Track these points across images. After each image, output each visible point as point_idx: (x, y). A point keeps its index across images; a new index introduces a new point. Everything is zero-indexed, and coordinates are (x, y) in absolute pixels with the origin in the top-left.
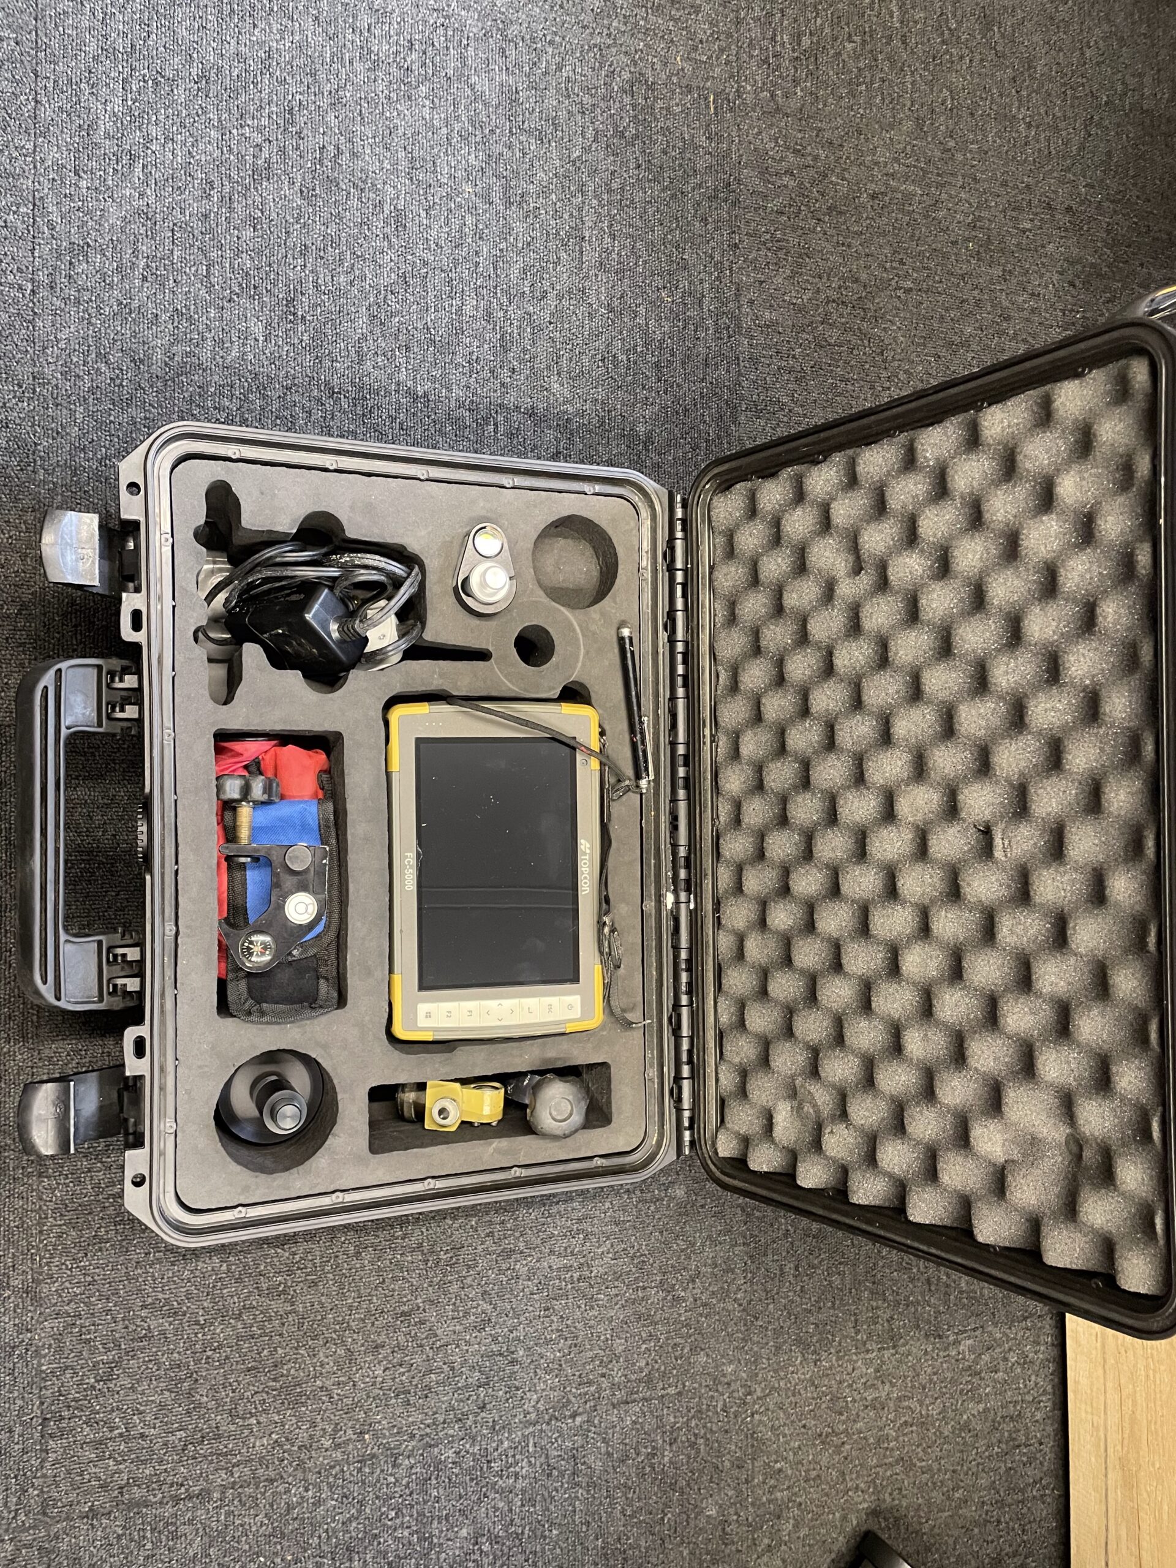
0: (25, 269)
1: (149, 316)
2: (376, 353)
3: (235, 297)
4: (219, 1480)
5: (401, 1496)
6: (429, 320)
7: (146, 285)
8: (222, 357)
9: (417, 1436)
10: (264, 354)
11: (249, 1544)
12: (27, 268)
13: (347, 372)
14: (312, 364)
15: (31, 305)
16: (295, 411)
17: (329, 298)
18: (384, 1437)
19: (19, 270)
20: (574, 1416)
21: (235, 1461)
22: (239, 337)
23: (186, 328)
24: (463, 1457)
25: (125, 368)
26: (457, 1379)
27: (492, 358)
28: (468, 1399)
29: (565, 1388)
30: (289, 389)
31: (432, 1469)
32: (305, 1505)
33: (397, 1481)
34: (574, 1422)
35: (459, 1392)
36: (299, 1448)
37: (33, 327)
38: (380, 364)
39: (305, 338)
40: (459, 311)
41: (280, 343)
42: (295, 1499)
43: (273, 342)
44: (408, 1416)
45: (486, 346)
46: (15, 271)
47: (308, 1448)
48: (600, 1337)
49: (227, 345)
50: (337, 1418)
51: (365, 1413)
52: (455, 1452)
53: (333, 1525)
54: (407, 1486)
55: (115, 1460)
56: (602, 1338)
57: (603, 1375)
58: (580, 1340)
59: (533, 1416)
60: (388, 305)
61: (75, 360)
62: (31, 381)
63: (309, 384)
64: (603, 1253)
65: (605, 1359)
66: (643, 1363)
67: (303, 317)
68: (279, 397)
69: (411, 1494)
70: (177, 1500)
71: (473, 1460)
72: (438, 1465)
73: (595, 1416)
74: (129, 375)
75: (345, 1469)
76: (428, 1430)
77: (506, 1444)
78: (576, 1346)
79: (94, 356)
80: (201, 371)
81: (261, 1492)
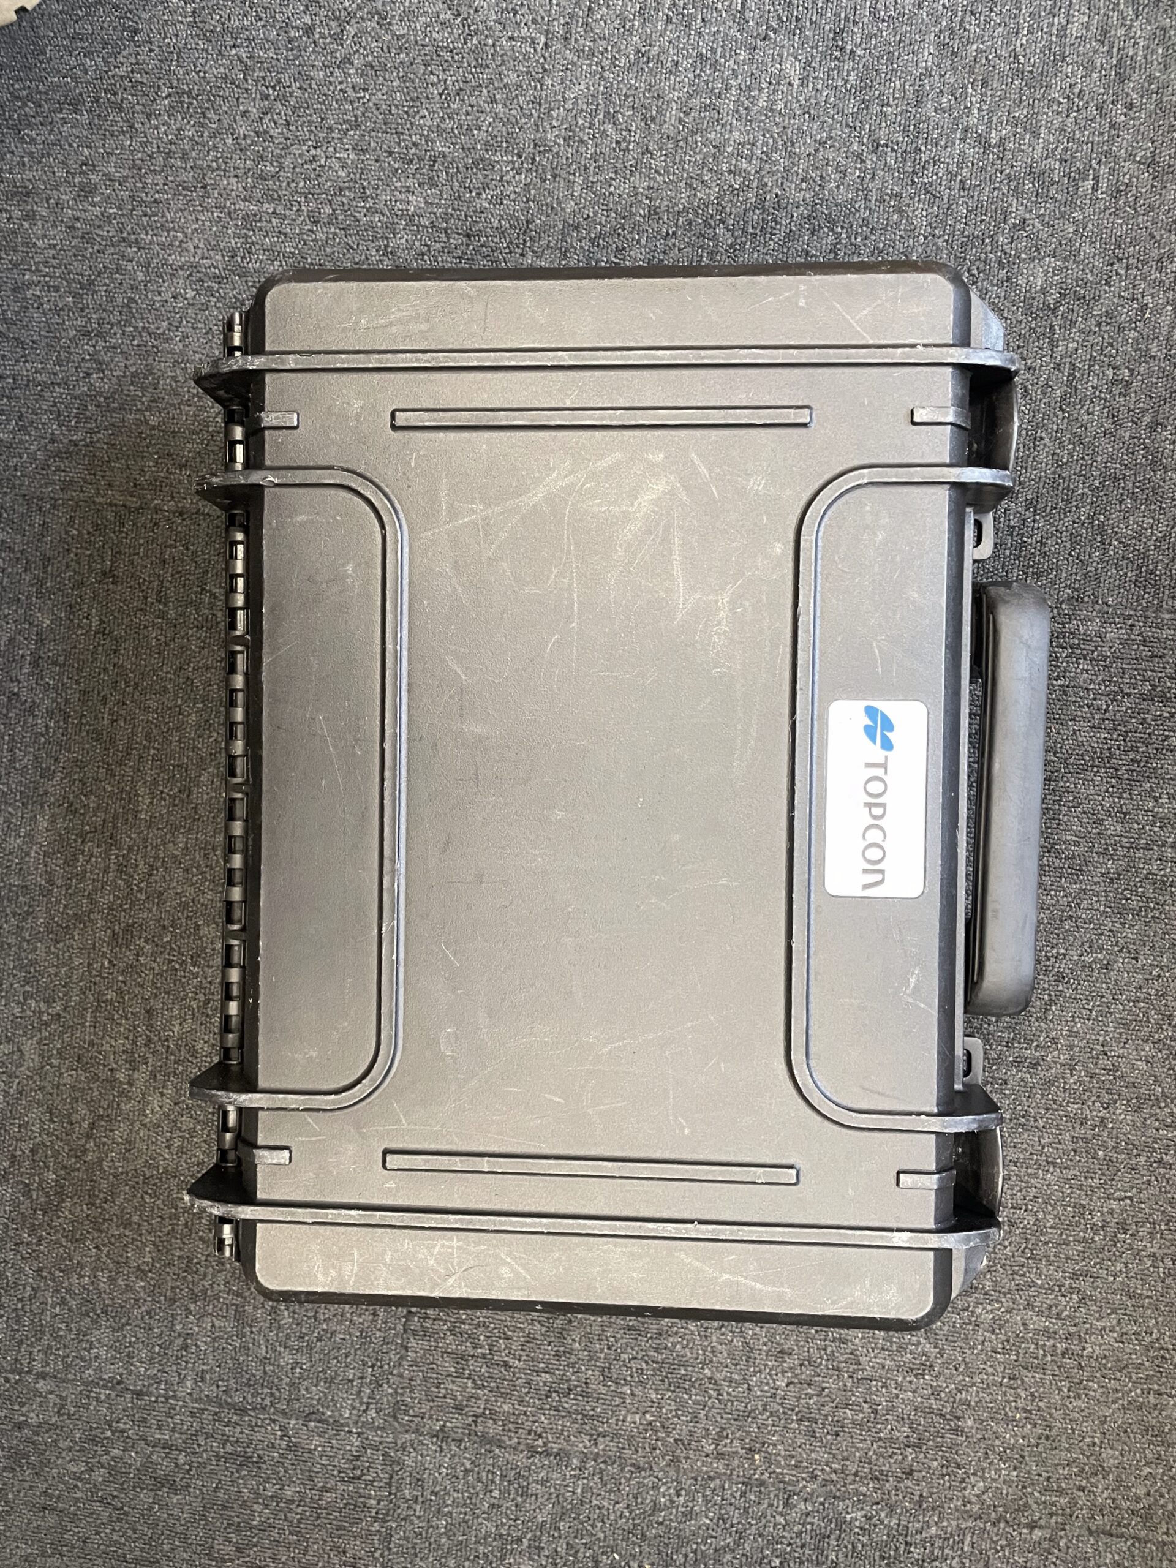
0: (540, 20)
1: (669, 64)
2: (941, 91)
3: (772, 35)
4: (581, 1445)
5: (789, 1544)
6: (1018, 44)
7: (670, 27)
8: (746, 109)
9: (820, 1479)
10: (798, 101)
11: (604, 1532)
12: (543, 18)
13: (899, 118)
14: (855, 110)
15: (542, 61)
16: (827, 170)
17: (889, 26)
18: (778, 1465)
19: (534, 21)
20: (1032, 1526)
21: (601, 1429)
22: (770, 83)
23: (709, 76)
24: (875, 1526)
25: (633, 129)
26: (879, 1426)
27: (1102, 90)
28: (891, 1457)
29: (1024, 1487)
30: (822, 143)
31: (833, 1526)
32: (674, 1511)
33: (787, 1524)
34: (1030, 1533)
35: (880, 1443)
36: (676, 1441)
37: (541, 86)
38: (944, 105)
39: (851, 78)
40: (1062, 33)
41: (820, 86)
42: (663, 1500)
43: (811, 85)
44: (812, 1451)
45: (1095, 75)
46: (530, 23)
47: (687, 1446)
48: (1084, 1437)
49: (755, 93)
50: (724, 1421)
51: (759, 1428)
52: (865, 1516)
53: (703, 1548)
54: (799, 1534)
55: (474, 1381)
56: (1088, 1440)
57: (1082, 1489)
58: (1054, 1432)
59: (976, 1508)
60: (965, 30)
61: (581, 122)
62: (531, 150)
63: (849, 136)
64: (1104, 1328)
65: (1087, 1468)
66: (1141, 1491)
67: (852, 51)
68: (809, 155)
69: (803, 1546)
70: (533, 1452)
71: (888, 1535)
72: (841, 1524)
73: (1061, 1537)
74: (637, 136)
75: (726, 1486)
76: (834, 1476)
77: (933, 1530)
78: (1047, 1438)
79: (601, 116)
80: (719, 127)
81: (625, 1477)
